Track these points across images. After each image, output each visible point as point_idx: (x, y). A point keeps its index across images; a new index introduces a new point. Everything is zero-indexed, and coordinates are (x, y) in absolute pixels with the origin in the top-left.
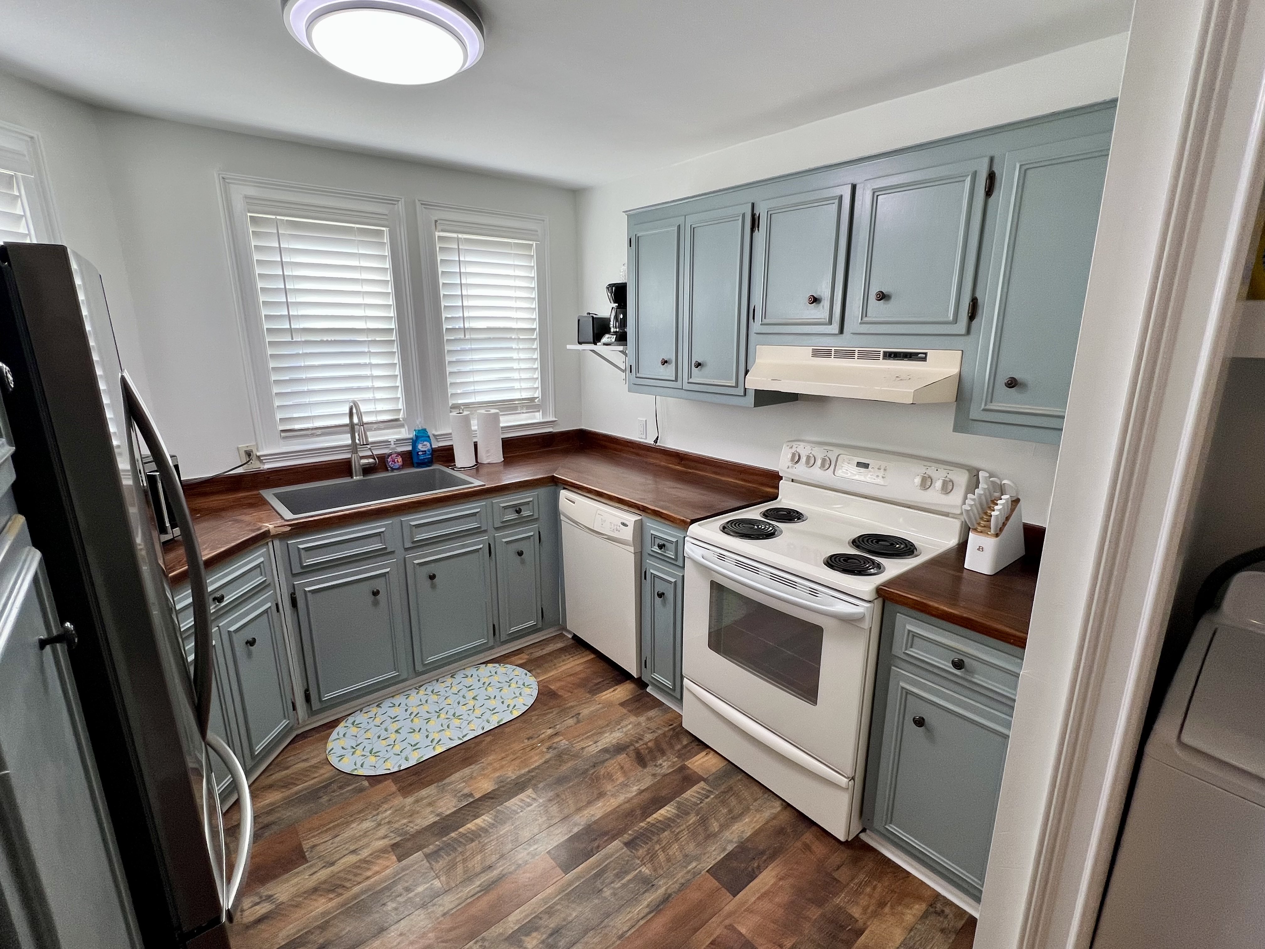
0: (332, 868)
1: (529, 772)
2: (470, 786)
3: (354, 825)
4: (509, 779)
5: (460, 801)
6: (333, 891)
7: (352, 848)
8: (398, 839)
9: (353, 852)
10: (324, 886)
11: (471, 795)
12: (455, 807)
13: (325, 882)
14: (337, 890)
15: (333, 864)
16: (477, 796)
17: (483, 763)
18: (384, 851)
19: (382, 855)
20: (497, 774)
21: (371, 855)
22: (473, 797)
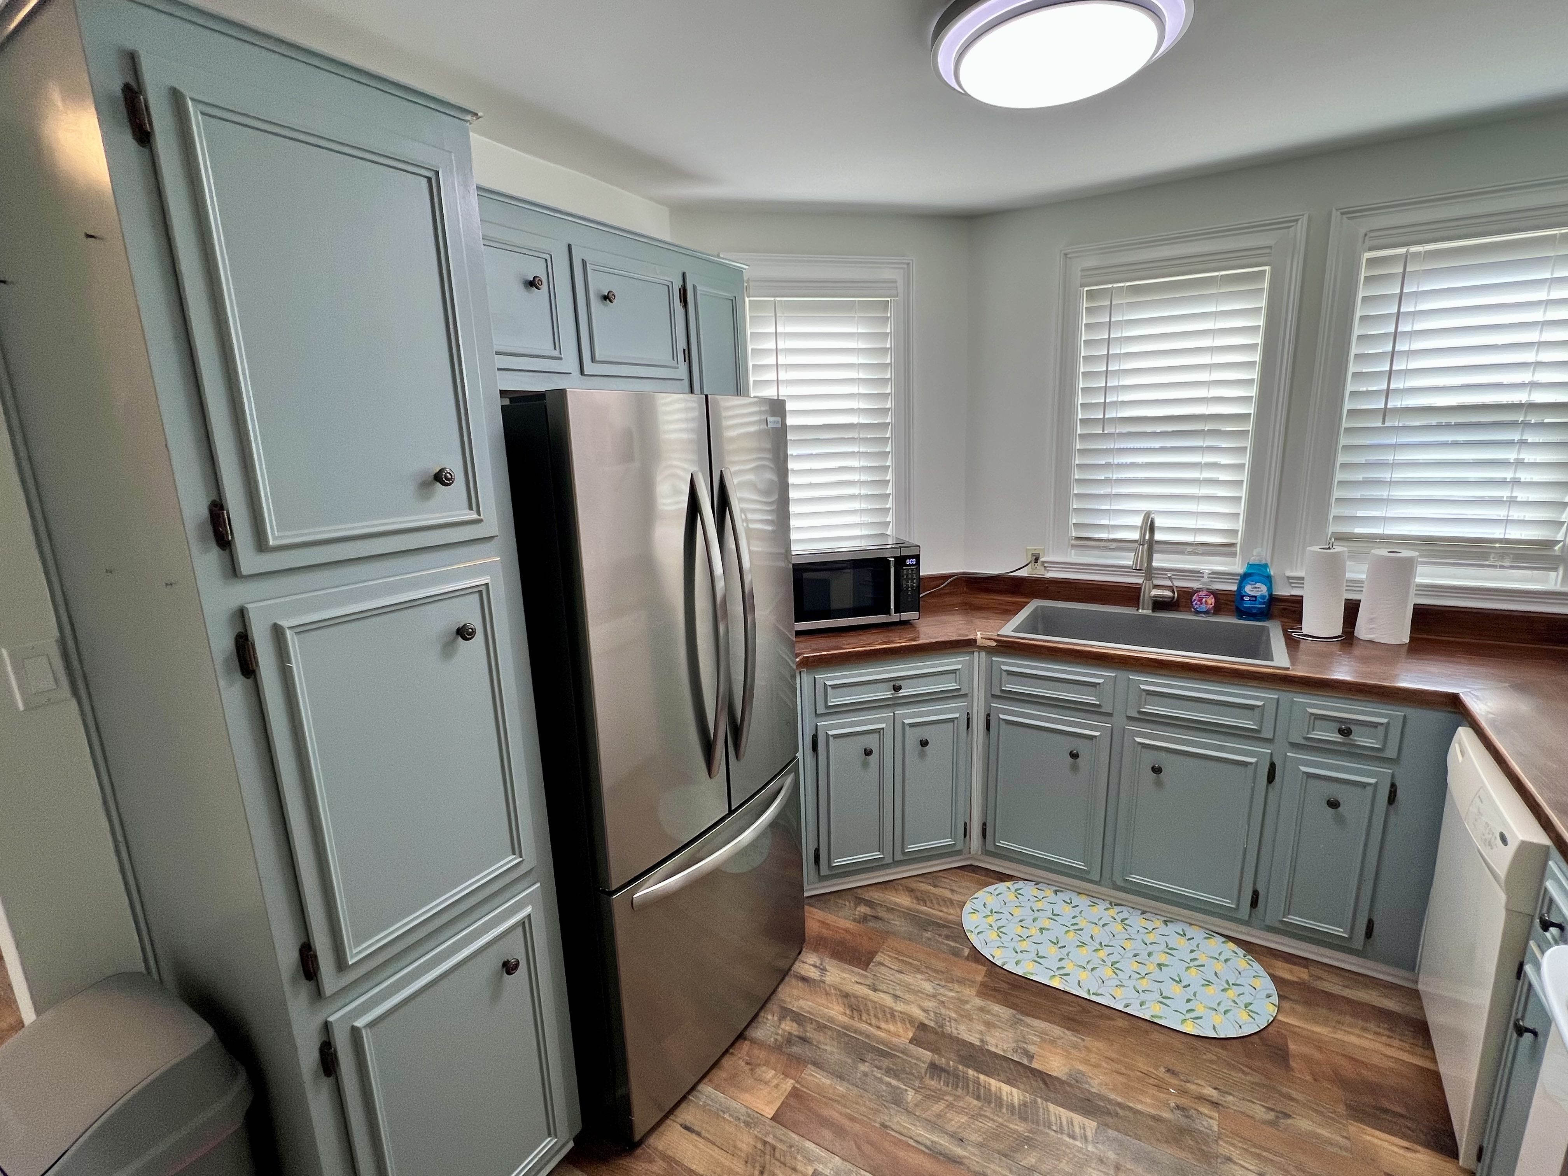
0: (870, 992)
1: (1119, 1105)
2: (1040, 1047)
3: (919, 976)
4: (1087, 1086)
5: (1015, 1051)
6: (852, 1010)
7: (898, 993)
8: (932, 1024)
9: (896, 997)
10: (853, 999)
11: (1031, 1057)
12: (1004, 1050)
13: (856, 997)
14: (855, 1012)
15: (875, 990)
16: (1035, 1065)
17: (1083, 1040)
18: (911, 1020)
19: (907, 1022)
20: (1082, 1068)
21: (901, 1012)
22: (1031, 1061)
